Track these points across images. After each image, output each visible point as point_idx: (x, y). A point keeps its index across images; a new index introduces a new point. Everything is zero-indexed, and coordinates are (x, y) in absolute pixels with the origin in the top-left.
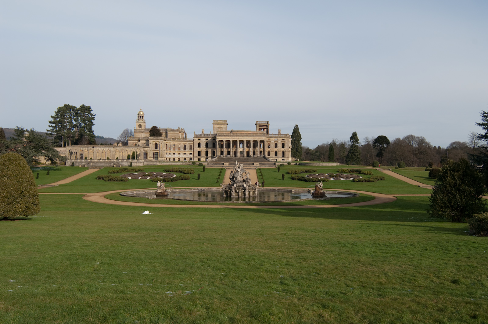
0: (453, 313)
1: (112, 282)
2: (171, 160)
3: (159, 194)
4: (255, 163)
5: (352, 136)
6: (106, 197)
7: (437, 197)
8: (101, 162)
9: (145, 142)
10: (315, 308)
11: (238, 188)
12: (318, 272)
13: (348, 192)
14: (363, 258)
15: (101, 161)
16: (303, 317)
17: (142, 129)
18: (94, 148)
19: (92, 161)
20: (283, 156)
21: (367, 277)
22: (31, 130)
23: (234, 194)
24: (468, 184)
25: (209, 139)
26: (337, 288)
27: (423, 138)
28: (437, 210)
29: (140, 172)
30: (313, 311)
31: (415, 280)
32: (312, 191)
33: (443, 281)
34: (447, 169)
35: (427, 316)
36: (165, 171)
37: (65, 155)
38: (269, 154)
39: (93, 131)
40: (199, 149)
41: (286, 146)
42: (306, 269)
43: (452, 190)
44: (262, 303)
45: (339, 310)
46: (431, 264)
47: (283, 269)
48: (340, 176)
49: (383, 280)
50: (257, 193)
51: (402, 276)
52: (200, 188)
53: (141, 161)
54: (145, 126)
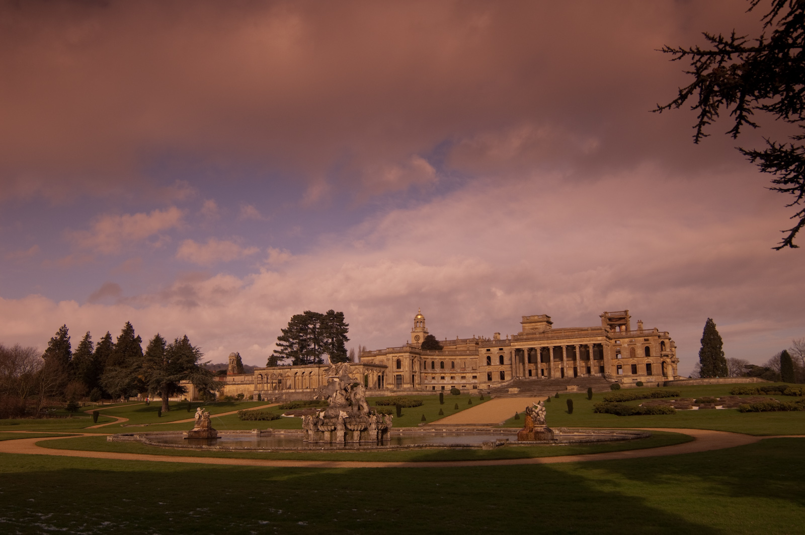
2: (436, 389)
17: (419, 343)
20: (650, 373)
25: (505, 349)
38: (619, 370)
40: (488, 369)
41: (653, 352)
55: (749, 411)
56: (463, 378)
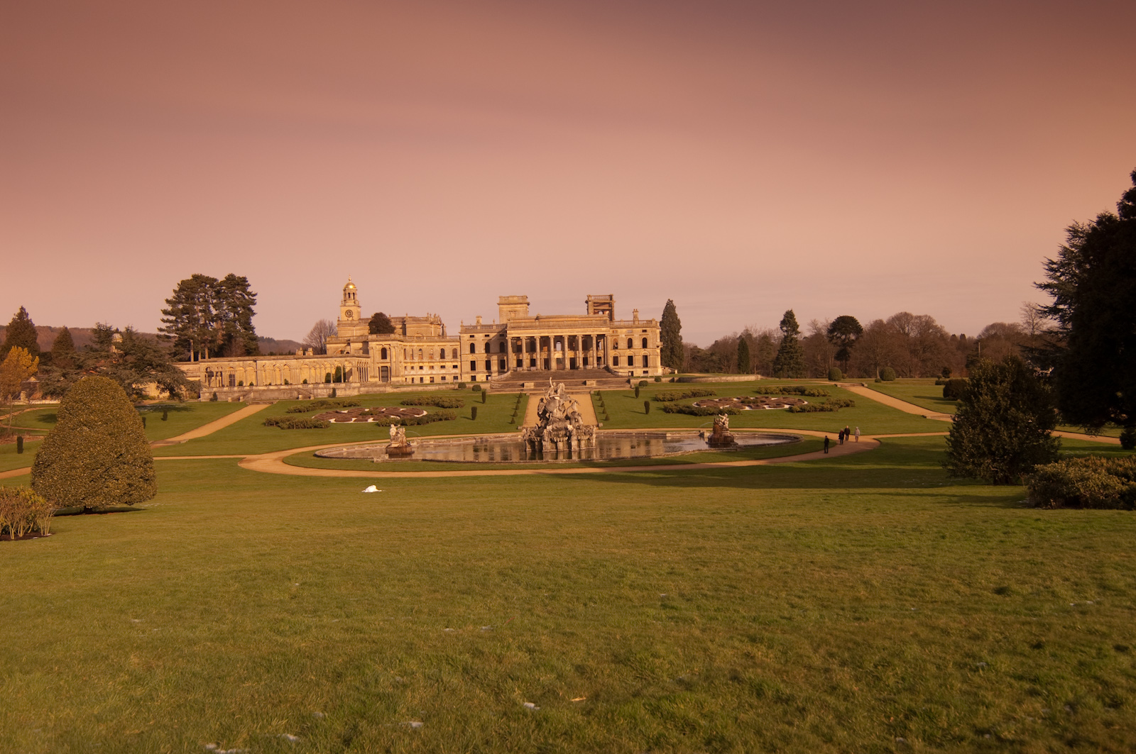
0: (998, 642)
1: (333, 615)
2: (415, 380)
3: (395, 451)
4: (587, 382)
5: (784, 320)
6: (285, 461)
7: (961, 436)
8: (272, 390)
9: (360, 345)
10: (737, 644)
11: (555, 433)
12: (734, 583)
13: (780, 434)
14: (820, 556)
15: (271, 387)
16: (715, 659)
17: (353, 320)
18: (256, 361)
19: (254, 388)
20: (646, 365)
21: (830, 590)
22: (127, 330)
23: (547, 445)
24: (1023, 407)
25: (492, 335)
26: (774, 611)
27: (929, 317)
28: (963, 463)
29: (353, 408)
30: (734, 647)
31: (923, 591)
32: (707, 434)
33: (979, 590)
34: (980, 379)
35: (950, 648)
36: (403, 404)
37: (197, 379)
38: (616, 361)
39: (253, 328)
40: (471, 357)
41: (650, 344)
42: (710, 580)
43: (992, 420)
44: (634, 639)
45: (782, 644)
46: (953, 560)
47: (665, 581)
48: (762, 402)
49: (862, 593)
50: (594, 441)
51: (899, 585)
52: (478, 436)
53: (353, 385)
54: (359, 313)
55: (799, 412)
56: (443, 367)
